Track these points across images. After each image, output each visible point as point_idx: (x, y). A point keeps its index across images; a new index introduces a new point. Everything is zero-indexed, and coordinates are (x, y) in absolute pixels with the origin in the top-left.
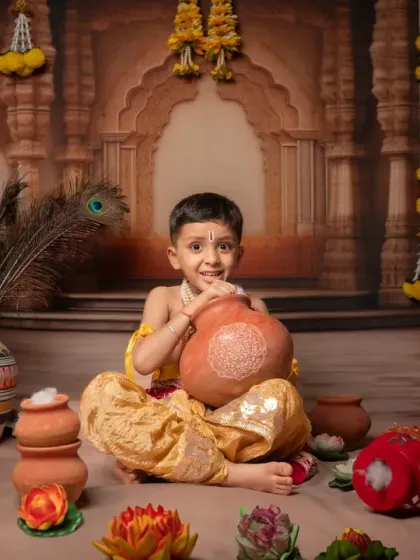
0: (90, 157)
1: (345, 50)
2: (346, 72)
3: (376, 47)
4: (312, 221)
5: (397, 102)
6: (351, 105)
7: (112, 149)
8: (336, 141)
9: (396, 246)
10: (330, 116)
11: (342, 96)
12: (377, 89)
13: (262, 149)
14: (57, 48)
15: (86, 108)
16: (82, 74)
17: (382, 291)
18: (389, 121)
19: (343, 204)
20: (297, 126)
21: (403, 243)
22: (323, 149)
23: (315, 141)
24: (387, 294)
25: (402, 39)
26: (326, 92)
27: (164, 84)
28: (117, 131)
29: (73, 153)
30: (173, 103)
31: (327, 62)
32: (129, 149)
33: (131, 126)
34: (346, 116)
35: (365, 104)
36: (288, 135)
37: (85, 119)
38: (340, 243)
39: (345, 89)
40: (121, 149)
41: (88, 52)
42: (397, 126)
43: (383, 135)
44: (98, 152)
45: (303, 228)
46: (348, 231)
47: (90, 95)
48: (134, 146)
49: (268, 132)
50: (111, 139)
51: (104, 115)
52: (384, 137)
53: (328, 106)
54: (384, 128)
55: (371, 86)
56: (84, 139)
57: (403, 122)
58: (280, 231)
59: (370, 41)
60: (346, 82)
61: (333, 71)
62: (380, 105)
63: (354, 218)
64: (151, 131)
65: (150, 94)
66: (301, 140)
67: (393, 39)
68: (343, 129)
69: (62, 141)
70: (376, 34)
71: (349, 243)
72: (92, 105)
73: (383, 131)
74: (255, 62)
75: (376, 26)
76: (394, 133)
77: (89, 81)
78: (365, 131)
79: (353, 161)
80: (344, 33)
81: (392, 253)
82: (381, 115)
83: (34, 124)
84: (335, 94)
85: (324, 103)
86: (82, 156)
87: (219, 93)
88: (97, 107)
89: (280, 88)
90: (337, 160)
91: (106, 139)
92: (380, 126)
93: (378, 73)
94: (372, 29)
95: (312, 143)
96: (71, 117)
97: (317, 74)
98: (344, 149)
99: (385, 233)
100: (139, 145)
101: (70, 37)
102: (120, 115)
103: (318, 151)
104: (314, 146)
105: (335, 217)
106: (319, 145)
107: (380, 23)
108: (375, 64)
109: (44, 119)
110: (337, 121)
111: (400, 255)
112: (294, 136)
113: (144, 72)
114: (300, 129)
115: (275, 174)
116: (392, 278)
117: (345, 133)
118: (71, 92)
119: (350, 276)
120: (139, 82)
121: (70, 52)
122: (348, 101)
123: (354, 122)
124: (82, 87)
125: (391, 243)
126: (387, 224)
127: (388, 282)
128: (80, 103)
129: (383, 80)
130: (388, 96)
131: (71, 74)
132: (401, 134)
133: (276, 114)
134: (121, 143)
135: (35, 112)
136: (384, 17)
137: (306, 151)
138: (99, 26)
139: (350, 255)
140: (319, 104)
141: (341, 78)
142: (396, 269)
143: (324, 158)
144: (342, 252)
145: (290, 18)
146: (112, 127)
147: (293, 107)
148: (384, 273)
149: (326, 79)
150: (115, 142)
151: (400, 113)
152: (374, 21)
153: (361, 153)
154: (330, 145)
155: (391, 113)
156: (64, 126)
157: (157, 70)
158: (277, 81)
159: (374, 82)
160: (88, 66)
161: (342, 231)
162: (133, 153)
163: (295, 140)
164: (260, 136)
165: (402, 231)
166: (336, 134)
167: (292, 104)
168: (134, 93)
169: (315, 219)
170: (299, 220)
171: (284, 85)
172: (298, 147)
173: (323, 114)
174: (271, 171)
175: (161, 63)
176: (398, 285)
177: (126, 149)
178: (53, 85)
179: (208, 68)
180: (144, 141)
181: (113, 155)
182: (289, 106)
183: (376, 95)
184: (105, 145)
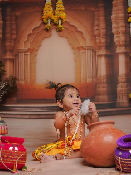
0: (14, 58)
1: (102, 18)
2: (103, 25)
3: (113, 16)
4: (92, 77)
5: (121, 35)
6: (105, 37)
7: (21, 54)
8: (100, 49)
9: (122, 85)
10: (98, 41)
11: (101, 34)
12: (114, 30)
13: (74, 53)
14: (3, 21)
15: (13, 41)
16: (12, 30)
18: (119, 41)
19: (103, 71)
20: (86, 45)
21: (124, 84)
22: (95, 52)
23: (92, 50)
24: (119, 102)
25: (122, 13)
26: (96, 32)
27: (40, 32)
28: (23, 48)
29: (8, 56)
30: (43, 38)
31: (96, 22)
33: (28, 47)
34: (103, 40)
35: (110, 36)
36: (82, 48)
37: (13, 44)
38: (102, 85)
39: (103, 31)
40: (25, 54)
41: (14, 22)
42: (121, 43)
44: (17, 55)
45: (89, 80)
46: (105, 81)
47: (15, 36)
48: (29, 53)
49: (76, 47)
50: (21, 51)
51: (19, 43)
52: (117, 47)
53: (97, 37)
54: (116, 44)
55: (111, 30)
56: (12, 51)
57: (123, 42)
58: (81, 81)
59: (111, 14)
60: (103, 28)
61: (98, 25)
62: (115, 36)
63: (107, 76)
64: (35, 48)
65: (35, 36)
66: (87, 49)
67: (119, 13)
68: (102, 45)
69: (5, 52)
70: (113, 12)
71: (105, 85)
72: (15, 40)
73: (116, 45)
74: (71, 24)
75: (113, 10)
76: (120, 45)
77: (14, 32)
78: (110, 45)
79: (106, 56)
80: (102, 12)
81: (121, 87)
82: (116, 39)
84: (99, 33)
85: (95, 36)
86: (11, 57)
87: (59, 35)
88: (16, 41)
89: (80, 32)
90: (100, 56)
91: (20, 51)
92: (115, 43)
93: (114, 25)
94: (112, 11)
95: (91, 50)
96: (8, 44)
97: (92, 27)
98: (103, 52)
99: (118, 81)
100: (31, 53)
101: (8, 18)
102: (25, 43)
103: (93, 53)
104: (92, 52)
105: (100, 76)
106: (94, 51)
107: (114, 8)
108: (113, 22)
110: (100, 42)
111: (124, 88)
112: (85, 48)
113: (33, 28)
114: (87, 45)
116: (121, 97)
117: (103, 46)
118: (8, 35)
119: (106, 97)
120: (31, 32)
121: (8, 23)
122: (103, 35)
123: (106, 42)
124: (12, 34)
125: (120, 84)
126: (118, 78)
127: (120, 98)
128: (11, 39)
129: (116, 28)
130: (118, 33)
131: (8, 30)
132: (123, 46)
133: (78, 40)
134: (25, 52)
136: (116, 6)
137: (89, 53)
138: (18, 14)
139: (105, 89)
140: (94, 37)
141: (101, 27)
142: (122, 93)
143: (95, 55)
144: (103, 88)
145: (83, 8)
146: (22, 47)
147: (85, 38)
148: (118, 95)
149: (96, 28)
150: (23, 52)
151: (122, 39)
152: (112, 8)
153: (109, 53)
154: (97, 51)
155: (119, 39)
156: (5, 47)
157: (37, 28)
158: (79, 30)
159: (113, 28)
160: (14, 27)
161: (102, 81)
162: (29, 56)
163: (85, 49)
164: (73, 49)
165: (124, 80)
166: (100, 47)
167: (84, 37)
168: (30, 35)
169: (93, 77)
170: (87, 78)
171: (81, 31)
172: (87, 52)
173: (95, 40)
174: (77, 60)
175: (39, 25)
176: (123, 99)
177: (27, 54)
178: (2, 34)
179: (55, 26)
180: (33, 51)
181: (22, 57)
182: (83, 38)
183: (114, 33)
184: (19, 53)
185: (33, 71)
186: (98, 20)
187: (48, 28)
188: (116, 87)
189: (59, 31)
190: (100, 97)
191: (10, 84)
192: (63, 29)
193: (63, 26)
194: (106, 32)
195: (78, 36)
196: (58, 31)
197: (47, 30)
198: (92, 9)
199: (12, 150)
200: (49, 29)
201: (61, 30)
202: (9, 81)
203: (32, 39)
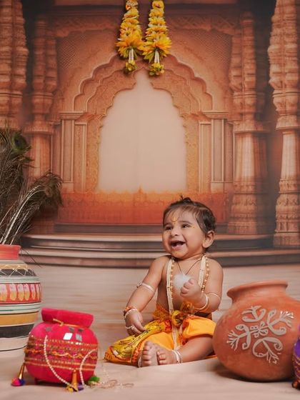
0: (52, 131)
1: (248, 52)
2: (249, 67)
3: (272, 49)
4: (223, 181)
5: (288, 90)
6: (253, 92)
7: (68, 123)
8: (241, 120)
9: (288, 200)
10: (237, 101)
11: (246, 86)
12: (274, 80)
13: (185, 127)
14: (29, 49)
15: (51, 94)
16: (48, 69)
17: (277, 235)
18: (283, 104)
19: (246, 168)
20: (212, 109)
21: (293, 198)
22: (232, 126)
23: (225, 120)
24: (281, 237)
25: (293, 42)
26: (234, 83)
27: (111, 76)
28: (73, 112)
29: (39, 127)
30: (116, 91)
31: (235, 60)
32: (82, 125)
33: (83, 109)
34: (249, 101)
35: (264, 91)
36: (204, 115)
37: (49, 102)
38: (244, 198)
39: (249, 80)
40: (75, 125)
41: (52, 52)
42: (288, 108)
43: (278, 115)
44: (57, 127)
45: (216, 187)
46: (251, 189)
47: (54, 83)
48: (86, 123)
49: (189, 113)
50: (68, 117)
51: (63, 99)
53: (236, 94)
54: (278, 109)
55: (268, 78)
56: (46, 117)
57: (292, 105)
58: (197, 190)
59: (267, 44)
60: (250, 75)
61: (240, 67)
62: (275, 92)
63: (255, 179)
64: (98, 113)
65: (99, 84)
66: (214, 119)
67: (285, 43)
68: (247, 110)
69: (31, 118)
70: (273, 40)
71: (251, 198)
72: (54, 92)
73: (277, 112)
74: (179, 61)
75: (272, 33)
76: (286, 113)
77: (53, 74)
78: (264, 111)
79: (255, 135)
80: (248, 39)
81: (284, 206)
82: (276, 100)
83: (10, 104)
84: (241, 84)
85: (232, 91)
86: (46, 130)
87: (152, 84)
88: (58, 94)
89: (198, 80)
90: (242, 134)
91: (64, 117)
92: (276, 108)
93: (274, 68)
94: (270, 36)
95: (223, 120)
96: (37, 100)
97: (227, 70)
98: (247, 126)
99: (279, 190)
100: (89, 122)
101: (40, 41)
102: (76, 99)
103: (228, 127)
104: (225, 124)
105: (240, 178)
106: (228, 123)
107: (276, 31)
108: (271, 61)
109: (18, 101)
110: (242, 105)
111: (291, 207)
112: (209, 116)
113: (95, 68)
114: (214, 111)
115: (194, 145)
116: (285, 225)
117: (249, 113)
118: (39, 81)
119: (251, 224)
120: (91, 75)
121: (39, 53)
122: (250, 89)
123: (256, 105)
124: (47, 78)
125: (284, 197)
126: (280, 183)
127: (281, 228)
128: (45, 90)
129: (276, 73)
130: (282, 85)
131: (39, 69)
132: (292, 114)
133: (194, 99)
134: (75, 120)
135: (11, 96)
136: (279, 26)
137: (218, 127)
138: (62, 33)
139: (251, 208)
140: (229, 92)
141: (246, 72)
142: (287, 217)
143: (231, 131)
144: (245, 205)
145: (208, 28)
146: (69, 108)
147: (209, 95)
148: (278, 221)
149: (234, 73)
150: (71, 120)
151: (291, 98)
152: (271, 30)
153: (260, 129)
154: (236, 123)
155: (283, 99)
156: (32, 106)
157: (105, 67)
158: (197, 75)
159: (271, 74)
160: (53, 62)
161: (245, 189)
162: (84, 129)
163: (210, 119)
164: (183, 116)
165: (292, 189)
166: (242, 114)
167: (208, 92)
168: (87, 82)
169: (225, 180)
170: (212, 181)
171: (202, 78)
172: (212, 124)
173: (232, 99)
174: (191, 142)
175: (108, 61)
176: (289, 231)
177: (80, 125)
178: (25, 77)
179: (144, 65)
180: (93, 119)
181: (68, 130)
182: (206, 93)
183: (273, 85)
184: (63, 121)
185: (93, 162)
186: (240, 55)
187: (130, 69)
188: (275, 204)
189: (154, 75)
190: (238, 223)
191: (45, 190)
192: (162, 72)
193: (163, 66)
194: (257, 82)
195: (195, 90)
196: (150, 77)
197: (126, 73)
198: (228, 31)
199: (70, 340)
200: (133, 70)
201: (157, 74)
202: (43, 185)
203: (92, 90)
